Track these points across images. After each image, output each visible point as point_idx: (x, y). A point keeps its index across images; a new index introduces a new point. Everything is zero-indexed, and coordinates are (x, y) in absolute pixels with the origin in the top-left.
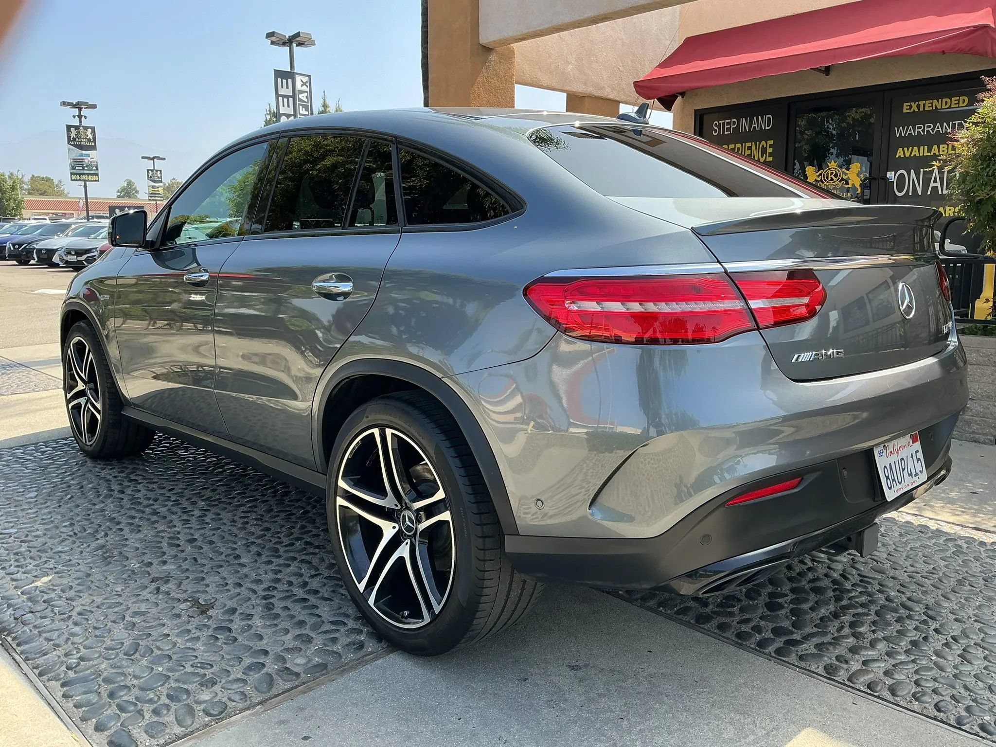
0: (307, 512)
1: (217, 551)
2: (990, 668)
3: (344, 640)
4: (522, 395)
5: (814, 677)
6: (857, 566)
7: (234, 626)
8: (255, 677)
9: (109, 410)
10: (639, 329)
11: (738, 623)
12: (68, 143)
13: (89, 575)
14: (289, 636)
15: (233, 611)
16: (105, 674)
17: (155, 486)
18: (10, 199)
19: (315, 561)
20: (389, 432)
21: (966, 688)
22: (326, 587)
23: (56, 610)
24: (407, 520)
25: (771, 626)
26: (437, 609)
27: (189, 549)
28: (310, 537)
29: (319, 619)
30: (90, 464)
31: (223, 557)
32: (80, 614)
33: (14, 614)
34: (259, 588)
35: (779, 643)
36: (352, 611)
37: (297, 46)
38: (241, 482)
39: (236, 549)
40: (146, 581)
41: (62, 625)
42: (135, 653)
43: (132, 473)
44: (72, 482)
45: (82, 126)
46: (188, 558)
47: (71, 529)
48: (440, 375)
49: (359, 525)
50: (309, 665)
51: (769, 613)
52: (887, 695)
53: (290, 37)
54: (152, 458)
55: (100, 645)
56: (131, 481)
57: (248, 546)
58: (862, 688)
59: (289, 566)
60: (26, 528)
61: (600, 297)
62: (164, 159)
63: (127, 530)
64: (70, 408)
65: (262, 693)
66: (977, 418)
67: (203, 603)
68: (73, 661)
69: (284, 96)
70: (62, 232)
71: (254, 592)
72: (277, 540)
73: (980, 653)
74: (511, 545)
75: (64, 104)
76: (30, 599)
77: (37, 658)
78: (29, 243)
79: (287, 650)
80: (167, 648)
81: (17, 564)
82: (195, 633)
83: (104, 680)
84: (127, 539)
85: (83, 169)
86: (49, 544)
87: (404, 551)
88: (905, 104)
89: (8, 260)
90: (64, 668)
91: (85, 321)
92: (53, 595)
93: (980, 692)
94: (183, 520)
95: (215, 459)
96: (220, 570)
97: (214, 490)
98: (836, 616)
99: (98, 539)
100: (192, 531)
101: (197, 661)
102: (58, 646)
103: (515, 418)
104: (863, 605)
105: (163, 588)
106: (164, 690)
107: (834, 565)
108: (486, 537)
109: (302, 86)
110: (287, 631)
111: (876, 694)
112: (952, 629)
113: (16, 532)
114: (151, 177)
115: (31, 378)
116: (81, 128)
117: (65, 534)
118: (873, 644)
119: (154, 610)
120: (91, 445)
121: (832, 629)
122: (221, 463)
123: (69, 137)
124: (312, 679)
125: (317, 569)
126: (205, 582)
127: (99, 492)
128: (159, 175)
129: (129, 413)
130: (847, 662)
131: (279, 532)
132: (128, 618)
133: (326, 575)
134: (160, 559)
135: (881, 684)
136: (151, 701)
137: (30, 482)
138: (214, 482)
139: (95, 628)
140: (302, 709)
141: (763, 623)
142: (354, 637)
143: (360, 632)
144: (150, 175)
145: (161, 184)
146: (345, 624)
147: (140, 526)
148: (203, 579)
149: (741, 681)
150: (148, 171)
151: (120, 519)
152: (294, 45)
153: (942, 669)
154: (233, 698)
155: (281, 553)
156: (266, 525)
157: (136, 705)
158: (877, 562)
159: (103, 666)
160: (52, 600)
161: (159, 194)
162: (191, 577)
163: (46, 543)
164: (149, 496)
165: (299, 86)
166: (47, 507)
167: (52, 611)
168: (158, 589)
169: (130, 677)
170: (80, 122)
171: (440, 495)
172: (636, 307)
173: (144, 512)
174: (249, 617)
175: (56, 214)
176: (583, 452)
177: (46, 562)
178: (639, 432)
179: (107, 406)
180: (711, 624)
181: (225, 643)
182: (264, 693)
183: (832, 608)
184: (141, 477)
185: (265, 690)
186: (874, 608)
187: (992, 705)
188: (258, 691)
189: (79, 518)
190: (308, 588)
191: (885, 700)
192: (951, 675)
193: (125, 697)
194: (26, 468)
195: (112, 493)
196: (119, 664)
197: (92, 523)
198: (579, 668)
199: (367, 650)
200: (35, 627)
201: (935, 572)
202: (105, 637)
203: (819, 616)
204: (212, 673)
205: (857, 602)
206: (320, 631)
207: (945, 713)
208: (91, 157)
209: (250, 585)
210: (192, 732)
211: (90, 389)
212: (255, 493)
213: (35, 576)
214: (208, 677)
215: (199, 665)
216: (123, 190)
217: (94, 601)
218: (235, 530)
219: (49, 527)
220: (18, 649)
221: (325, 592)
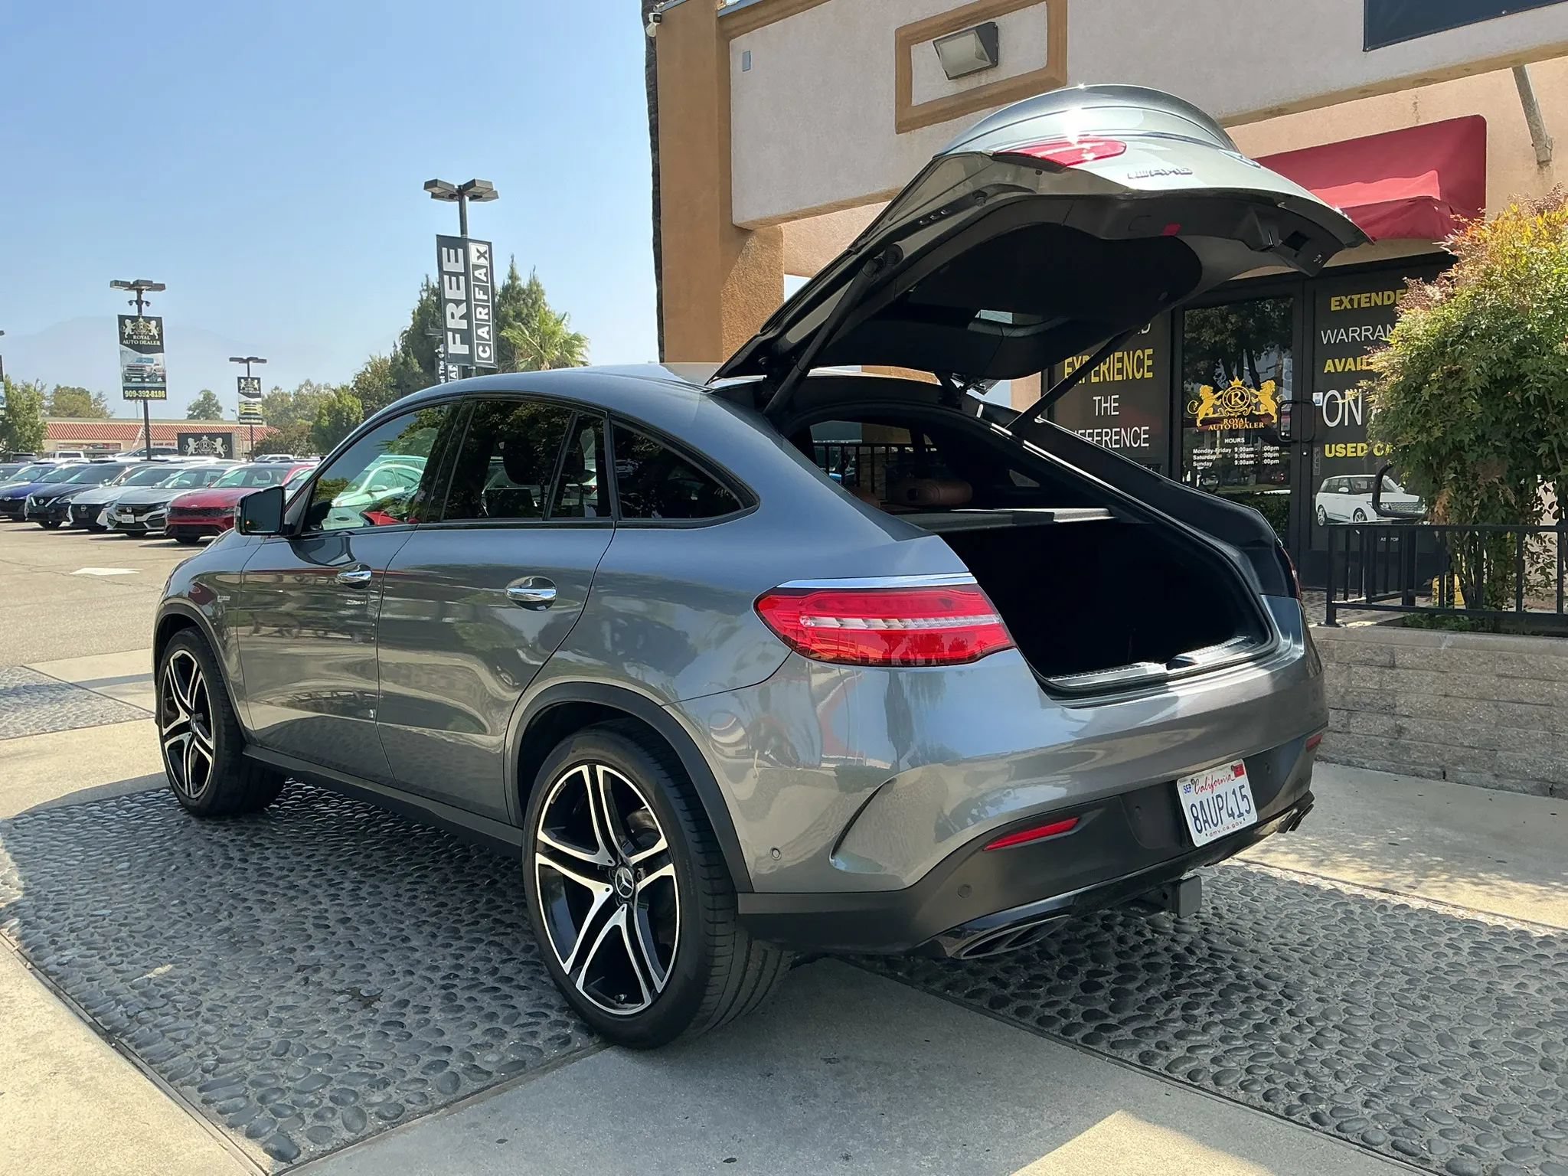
0: (494, 882)
1: (379, 933)
2: (1343, 1053)
3: (545, 1034)
4: (743, 727)
5: (1125, 1067)
6: (1209, 937)
7: (407, 1021)
8: (435, 1077)
9: (226, 749)
10: (887, 646)
11: (1042, 1006)
12: (121, 343)
13: (215, 964)
14: (477, 1031)
15: (404, 1003)
16: (251, 1077)
17: (288, 852)
18: (25, 424)
19: (507, 943)
20: (600, 769)
21: (1307, 1074)
22: (522, 974)
23: (179, 1006)
24: (623, 879)
25: (1082, 1009)
26: (659, 987)
27: (341, 930)
28: (500, 913)
29: (514, 1011)
30: (194, 823)
31: (387, 940)
32: (209, 1010)
33: (126, 1012)
34: (437, 976)
35: (1089, 1028)
36: (555, 1000)
37: (471, 199)
38: (404, 845)
39: (403, 929)
40: (290, 969)
41: (191, 1024)
42: (285, 1053)
43: (255, 835)
44: (175, 848)
45: (143, 317)
46: (341, 941)
47: (183, 909)
48: (659, 702)
49: (563, 888)
50: (503, 1063)
51: (1083, 994)
52: (1209, 1084)
53: (459, 186)
54: (279, 814)
55: (240, 1044)
56: (255, 845)
57: (419, 926)
58: (1181, 1078)
59: (473, 949)
60: (123, 908)
61: (841, 612)
62: (264, 361)
63: (257, 910)
64: (166, 748)
65: (446, 1093)
66: (1416, 743)
67: (366, 995)
68: (210, 1061)
69: (451, 274)
70: (111, 479)
71: (431, 981)
72: (456, 918)
73: (1336, 1036)
74: (746, 905)
75: (116, 283)
76: (143, 994)
77: (165, 1061)
78: (61, 496)
79: (475, 1046)
80: (325, 1046)
81: (118, 952)
82: (359, 1029)
83: (252, 1083)
84: (259, 920)
85: (143, 381)
86: (157, 928)
87: (619, 919)
88: (1333, 299)
89: (28, 521)
90: (199, 1070)
91: (192, 628)
92: (171, 989)
93: (1322, 1079)
94: (331, 895)
95: (366, 815)
96: (384, 956)
97: (368, 856)
98: (1167, 996)
99: (220, 921)
100: (344, 909)
101: (364, 1060)
102: (189, 1046)
103: (738, 752)
104: (1205, 984)
105: (314, 978)
106: (327, 1092)
107: (1179, 937)
108: (716, 894)
109: (479, 258)
110: (475, 1025)
111: (1196, 1084)
112: (1310, 1010)
113: (111, 914)
114: (244, 389)
115: (93, 706)
116: (141, 320)
117: (176, 916)
118: (1205, 1029)
119: (304, 1004)
120: (197, 799)
121: (1159, 1013)
122: (374, 820)
123: (122, 334)
124: (507, 1078)
125: (510, 953)
126: (365, 970)
127: (213, 861)
128: (256, 386)
129: (253, 753)
130: (1167, 1049)
131: (458, 909)
132: (272, 1013)
133: (522, 959)
134: (306, 944)
135: (1203, 1073)
136: (311, 1105)
137: (117, 849)
138: (367, 846)
139: (232, 1026)
140: (495, 1111)
141: (1073, 1006)
142: (559, 1030)
143: (566, 1025)
144: (242, 385)
145: (259, 400)
146: (546, 1016)
147: (274, 903)
148: (364, 966)
149: (1034, 1072)
150: (239, 379)
151: (245, 895)
152: (467, 198)
153: (1283, 1055)
154: (411, 1099)
155: (462, 934)
156: (441, 899)
157: (293, 1108)
158: (1237, 932)
159: (248, 1068)
160: (171, 994)
161: (256, 414)
162: (347, 965)
163: (153, 926)
164: (281, 865)
165: (474, 259)
166: (145, 882)
167: (175, 1006)
168: (306, 980)
169: (282, 1080)
170: (140, 310)
171: (662, 844)
172: (879, 624)
173: (277, 886)
174: (426, 1009)
175: (94, 446)
176: (835, 792)
177: (156, 950)
178: (888, 766)
179: (223, 744)
180: (1007, 1008)
181: (397, 1040)
182: (450, 1094)
183: (1164, 988)
184: (267, 841)
185: (451, 1090)
186: (1218, 987)
187: (1333, 1092)
188: (441, 1092)
189: (190, 895)
190: (499, 975)
191: (1207, 1091)
192: (1293, 1062)
193: (277, 1100)
194: (109, 830)
195: (231, 862)
196: (267, 1065)
197: (210, 900)
198: (837, 1061)
199: (574, 1046)
200: (156, 1026)
201: (1309, 943)
202: (246, 1036)
203: (1146, 998)
204: (384, 1074)
205: (1198, 981)
206: (516, 1024)
207: (1274, 1102)
208: (155, 362)
209: (424, 973)
210: (364, 1138)
211: (197, 721)
212: (423, 859)
213: (145, 967)
214: (378, 1078)
215: (367, 1064)
216: (197, 406)
217: (225, 995)
218: (400, 906)
219: (153, 906)
220: (138, 1052)
221: (521, 979)
